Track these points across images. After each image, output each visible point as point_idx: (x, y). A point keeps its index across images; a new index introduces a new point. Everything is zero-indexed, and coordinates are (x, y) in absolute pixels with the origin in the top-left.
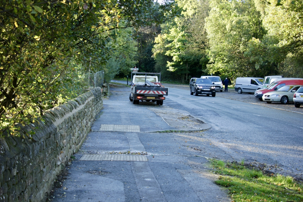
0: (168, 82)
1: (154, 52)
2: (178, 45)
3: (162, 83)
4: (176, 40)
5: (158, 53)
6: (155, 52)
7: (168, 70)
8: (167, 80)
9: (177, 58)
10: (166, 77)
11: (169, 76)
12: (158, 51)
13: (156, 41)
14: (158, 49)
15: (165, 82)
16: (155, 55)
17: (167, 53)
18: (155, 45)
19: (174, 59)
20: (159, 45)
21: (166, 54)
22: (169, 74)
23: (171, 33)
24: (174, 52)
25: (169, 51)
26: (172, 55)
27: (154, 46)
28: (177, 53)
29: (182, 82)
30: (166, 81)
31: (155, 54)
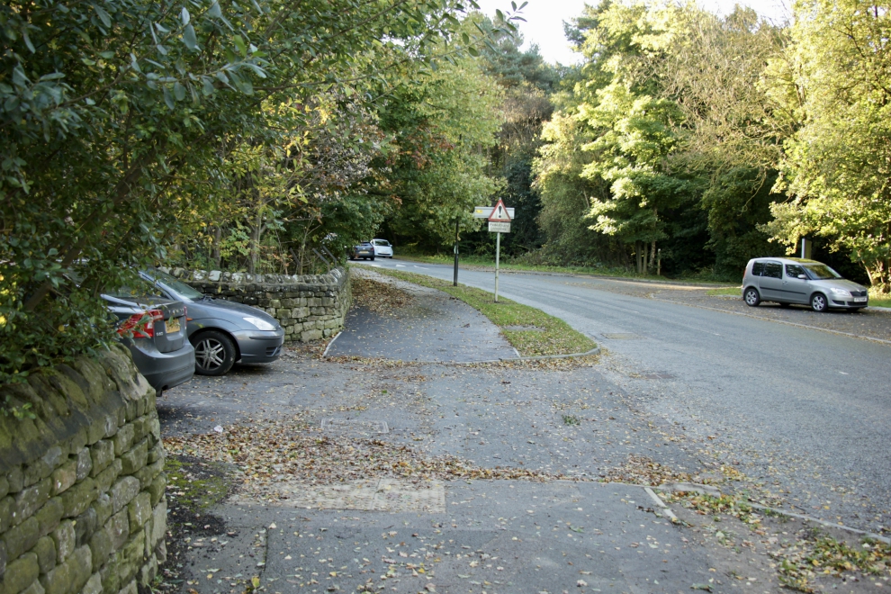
0: (591, 269)
1: (539, 170)
2: (631, 141)
3: (571, 272)
4: (622, 125)
5: (555, 174)
6: (545, 169)
7: (591, 227)
8: (587, 263)
9: (626, 187)
10: (581, 254)
11: (591, 248)
12: (554, 167)
13: (545, 134)
14: (554, 161)
15: (578, 268)
16: (543, 178)
17: (589, 171)
18: (542, 148)
19: (618, 189)
20: (556, 146)
21: (582, 175)
22: (592, 244)
23: (603, 103)
24: (616, 164)
25: (594, 164)
26: (607, 175)
27: (542, 150)
28: (625, 169)
29: (640, 271)
30: (581, 268)
31: (543, 175)
